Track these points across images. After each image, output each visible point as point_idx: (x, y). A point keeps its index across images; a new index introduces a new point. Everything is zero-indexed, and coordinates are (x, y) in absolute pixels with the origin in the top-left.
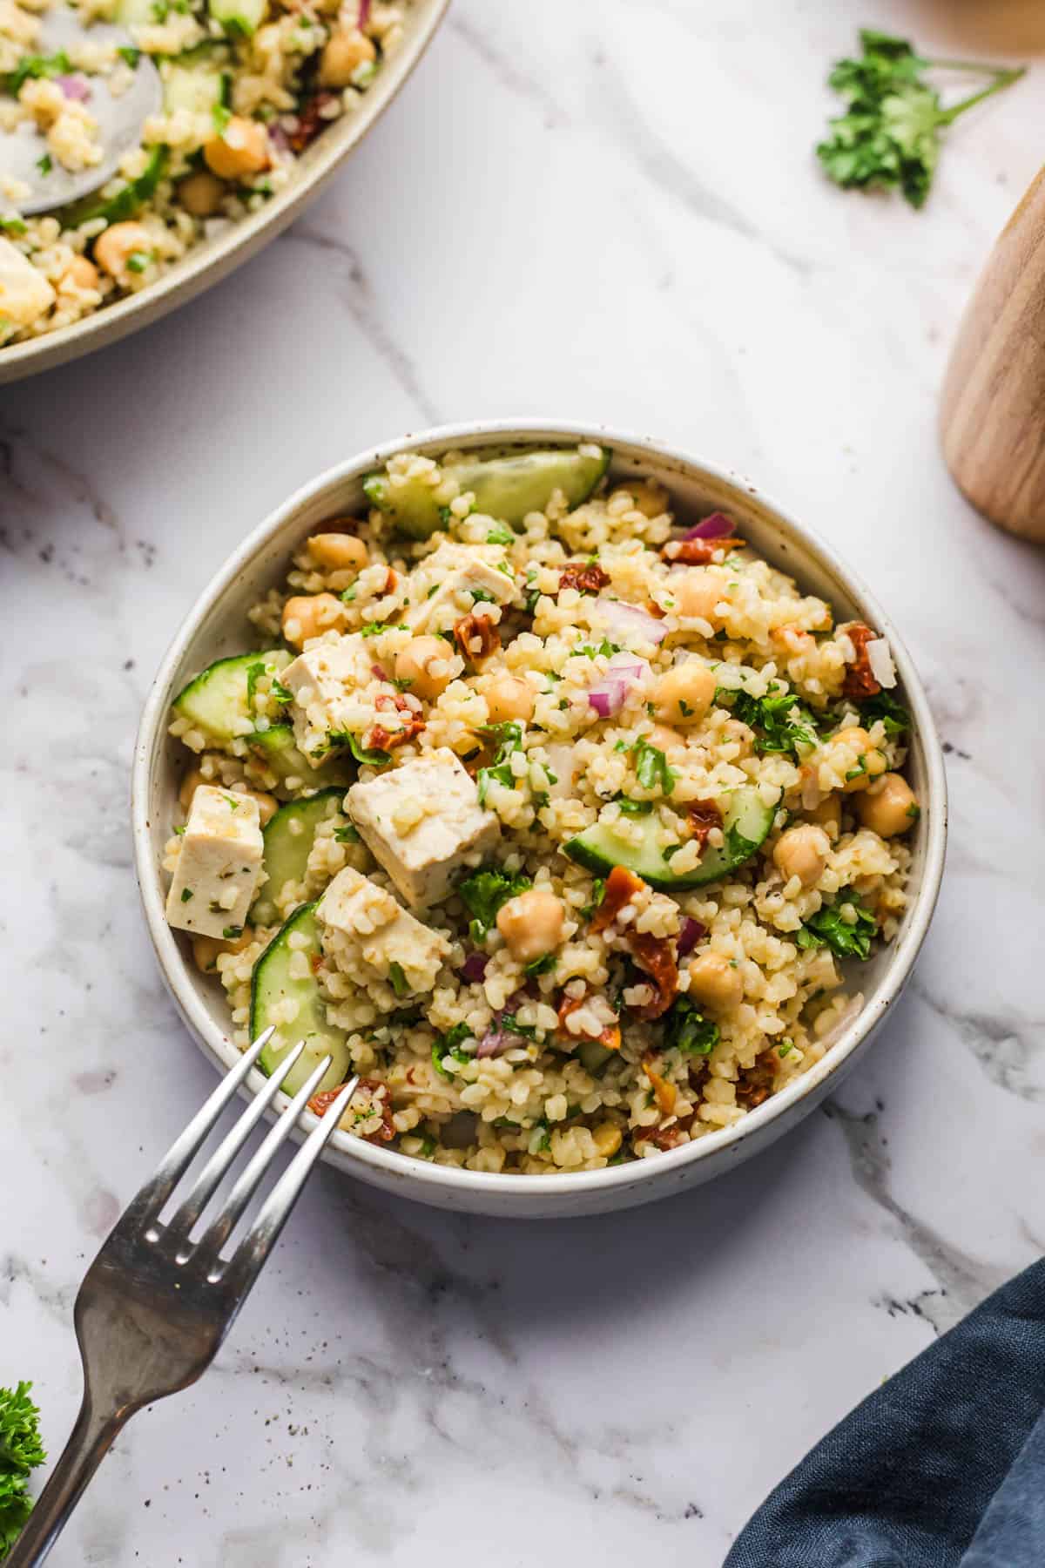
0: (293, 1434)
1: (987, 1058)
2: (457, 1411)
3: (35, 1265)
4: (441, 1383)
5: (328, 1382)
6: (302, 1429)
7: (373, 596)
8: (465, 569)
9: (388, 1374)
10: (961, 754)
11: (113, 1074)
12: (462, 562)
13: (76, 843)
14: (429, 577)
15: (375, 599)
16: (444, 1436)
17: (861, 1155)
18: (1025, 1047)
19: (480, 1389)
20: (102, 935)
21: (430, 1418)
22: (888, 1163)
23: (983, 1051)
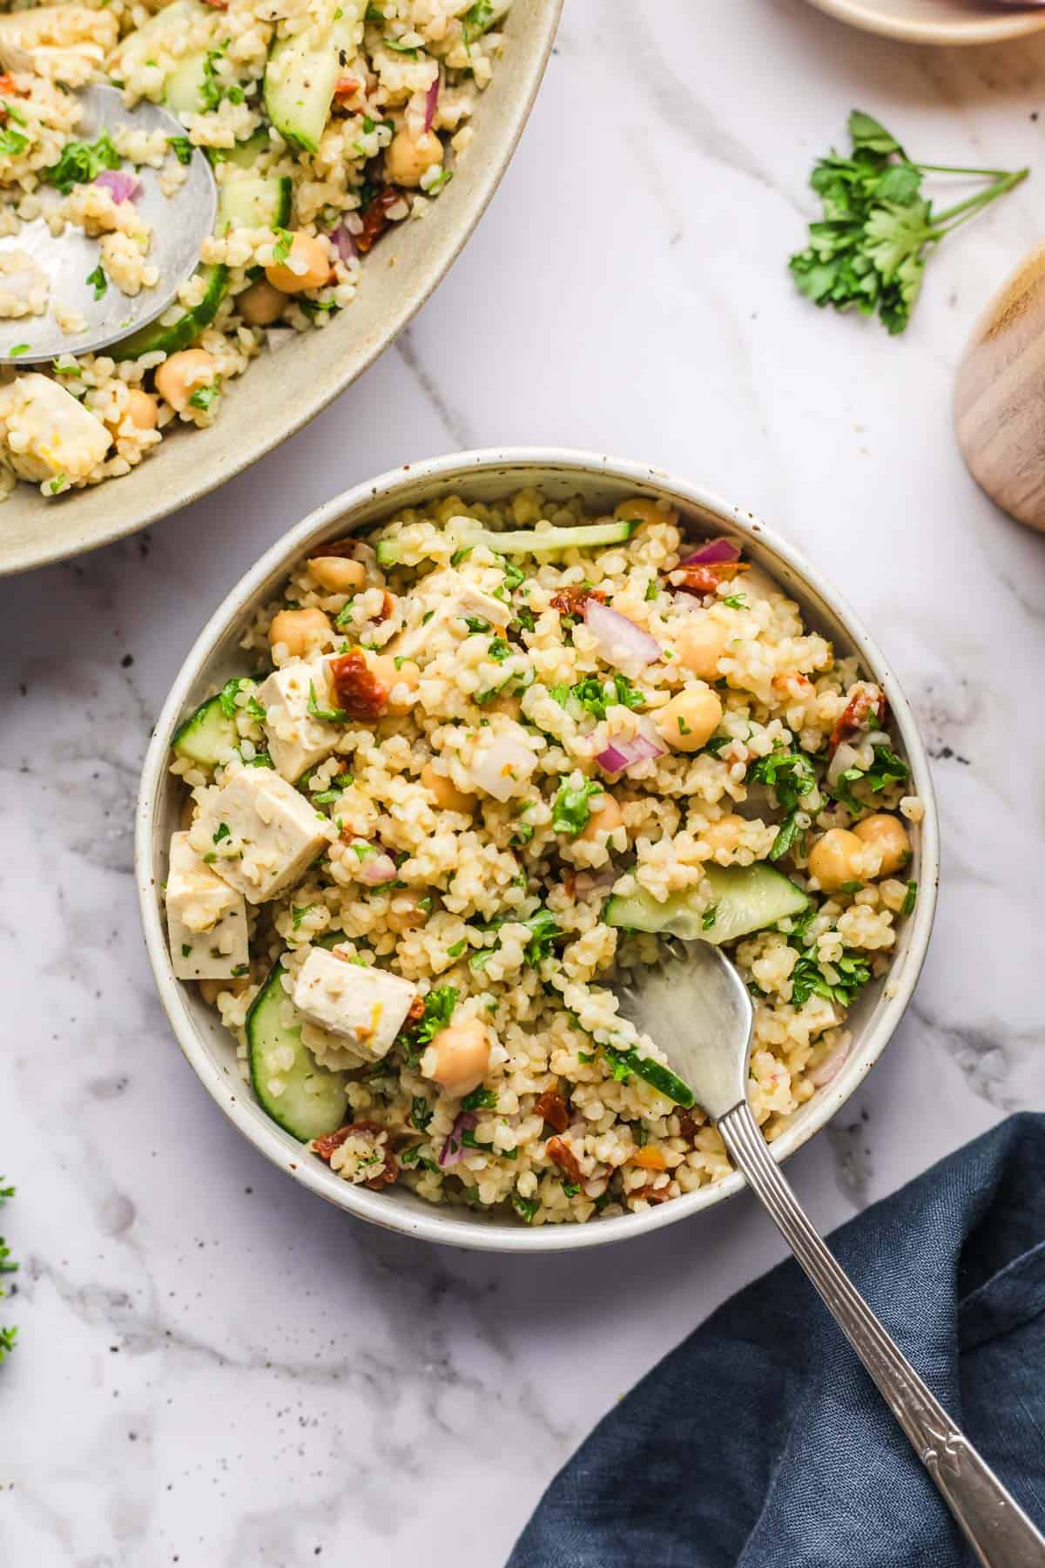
0: (303, 1425)
1: (971, 1070)
2: (457, 1404)
3: (56, 1265)
4: (442, 1378)
5: (335, 1376)
6: (311, 1421)
7: (369, 620)
8: (462, 596)
9: (391, 1370)
10: (960, 760)
11: (125, 1081)
12: (457, 588)
13: (80, 848)
14: (424, 602)
15: (372, 624)
16: (445, 1429)
17: (844, 1165)
18: (1008, 1059)
19: (477, 1385)
20: (109, 942)
21: (432, 1410)
22: (870, 1174)
23: (967, 1062)
